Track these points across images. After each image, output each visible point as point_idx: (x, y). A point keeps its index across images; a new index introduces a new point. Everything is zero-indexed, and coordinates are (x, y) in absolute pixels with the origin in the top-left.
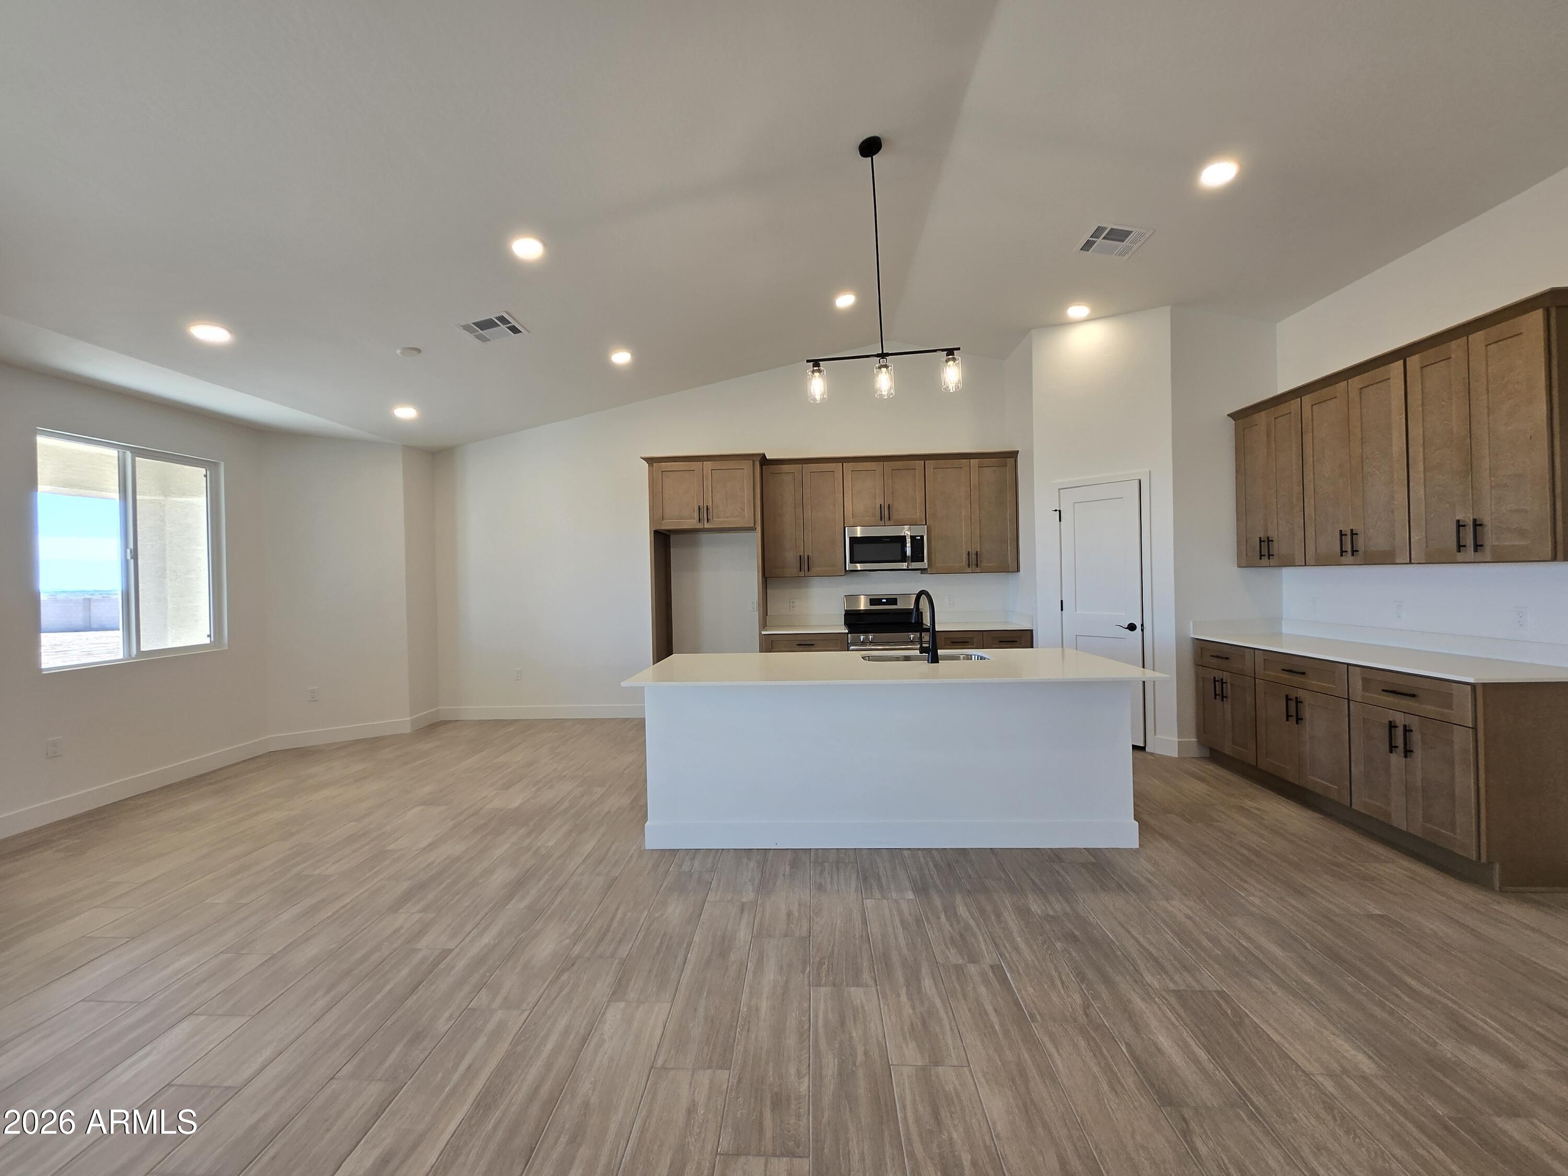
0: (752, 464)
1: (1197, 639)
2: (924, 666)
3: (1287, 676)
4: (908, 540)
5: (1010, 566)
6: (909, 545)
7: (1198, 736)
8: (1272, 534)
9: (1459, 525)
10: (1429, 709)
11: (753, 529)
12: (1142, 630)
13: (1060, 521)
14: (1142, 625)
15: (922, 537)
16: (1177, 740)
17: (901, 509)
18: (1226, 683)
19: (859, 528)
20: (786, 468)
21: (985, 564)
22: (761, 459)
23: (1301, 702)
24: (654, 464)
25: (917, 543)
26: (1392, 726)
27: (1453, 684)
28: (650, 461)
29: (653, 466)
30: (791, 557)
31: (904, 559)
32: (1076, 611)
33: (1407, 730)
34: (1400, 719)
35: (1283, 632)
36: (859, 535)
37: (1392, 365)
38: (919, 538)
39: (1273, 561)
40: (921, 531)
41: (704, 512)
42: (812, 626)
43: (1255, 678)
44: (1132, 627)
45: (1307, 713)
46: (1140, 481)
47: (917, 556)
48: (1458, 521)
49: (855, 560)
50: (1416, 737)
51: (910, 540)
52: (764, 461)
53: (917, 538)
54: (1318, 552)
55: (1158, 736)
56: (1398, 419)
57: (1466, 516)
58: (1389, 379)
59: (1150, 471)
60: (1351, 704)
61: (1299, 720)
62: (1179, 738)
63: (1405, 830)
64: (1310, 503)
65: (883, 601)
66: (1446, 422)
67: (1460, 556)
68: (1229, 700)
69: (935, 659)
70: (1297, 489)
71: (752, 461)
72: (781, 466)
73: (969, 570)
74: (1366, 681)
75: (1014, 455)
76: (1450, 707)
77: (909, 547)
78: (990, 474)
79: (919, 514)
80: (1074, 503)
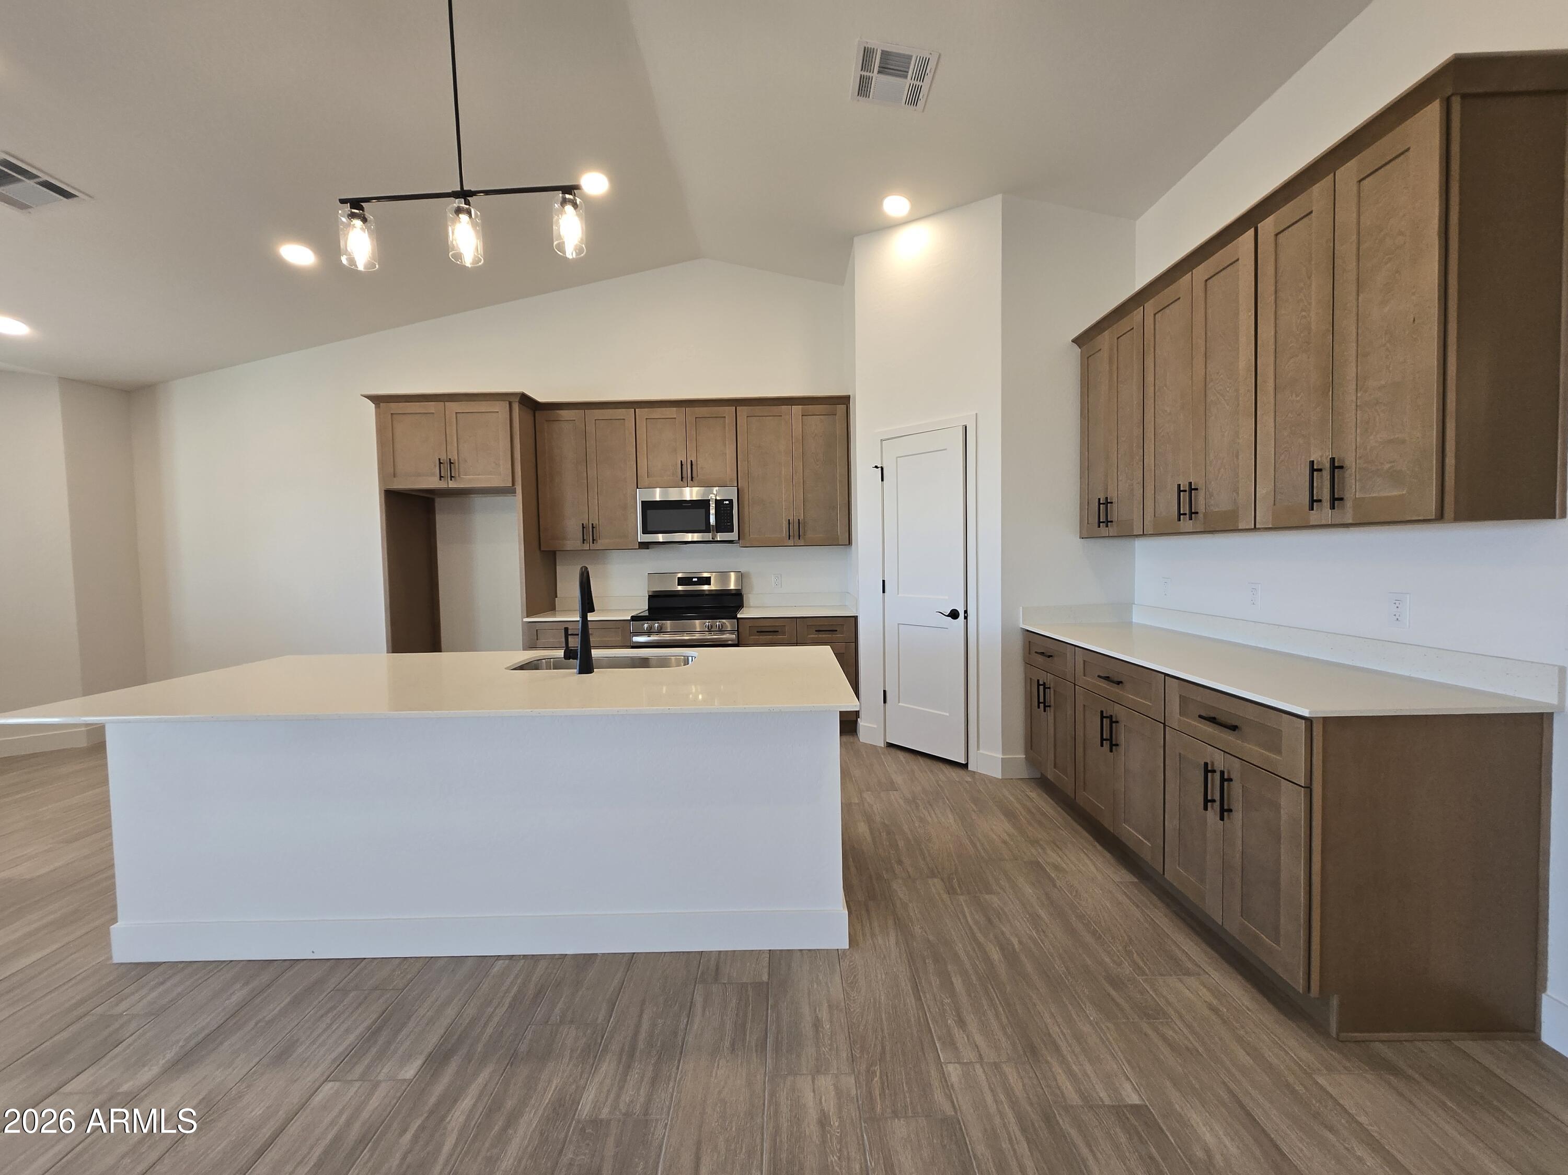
0: (508, 406)
1: (1028, 631)
2: (570, 677)
3: (1103, 684)
4: (712, 505)
5: (840, 537)
6: (712, 511)
7: (1026, 753)
8: (1113, 495)
9: (1314, 469)
10: (1252, 750)
11: (510, 491)
12: (966, 618)
13: (882, 480)
14: (966, 612)
15: (731, 501)
16: (1001, 756)
17: (707, 465)
18: (1049, 688)
19: (658, 490)
20: (565, 414)
21: (810, 535)
22: (520, 399)
23: (1117, 722)
24: (381, 404)
25: (724, 508)
26: (1208, 770)
27: (1284, 715)
28: (377, 400)
29: (379, 407)
30: (572, 526)
31: (707, 529)
32: (898, 594)
33: (1225, 779)
34: (1219, 761)
35: (1134, 621)
36: (658, 499)
37: (1240, 239)
38: (727, 502)
39: (1112, 530)
40: (730, 493)
41: (448, 467)
42: (611, 610)
43: (1075, 685)
44: (954, 614)
45: (1122, 737)
46: (966, 427)
47: (724, 524)
48: (1312, 463)
49: (649, 529)
50: (1236, 789)
51: (714, 505)
52: (525, 400)
53: (725, 502)
54: (1156, 515)
55: (981, 751)
56: (1246, 318)
57: (1321, 456)
58: (1238, 260)
59: (976, 414)
60: (1167, 730)
61: (1113, 746)
62: (1003, 753)
63: (1221, 923)
64: (1150, 447)
65: (694, 580)
66: (1304, 313)
67: (1314, 517)
68: (1052, 709)
69: (587, 667)
70: (1137, 431)
71: (508, 402)
72: (558, 411)
73: (791, 542)
74: (1183, 700)
75: (845, 401)
76: (1279, 751)
77: (713, 514)
78: (817, 423)
79: (730, 472)
80: (897, 457)
